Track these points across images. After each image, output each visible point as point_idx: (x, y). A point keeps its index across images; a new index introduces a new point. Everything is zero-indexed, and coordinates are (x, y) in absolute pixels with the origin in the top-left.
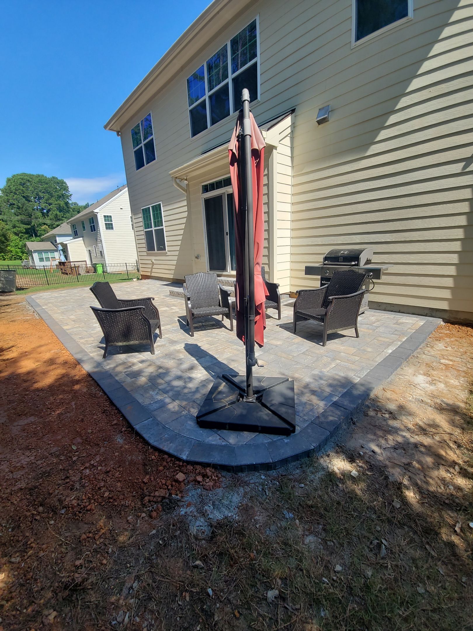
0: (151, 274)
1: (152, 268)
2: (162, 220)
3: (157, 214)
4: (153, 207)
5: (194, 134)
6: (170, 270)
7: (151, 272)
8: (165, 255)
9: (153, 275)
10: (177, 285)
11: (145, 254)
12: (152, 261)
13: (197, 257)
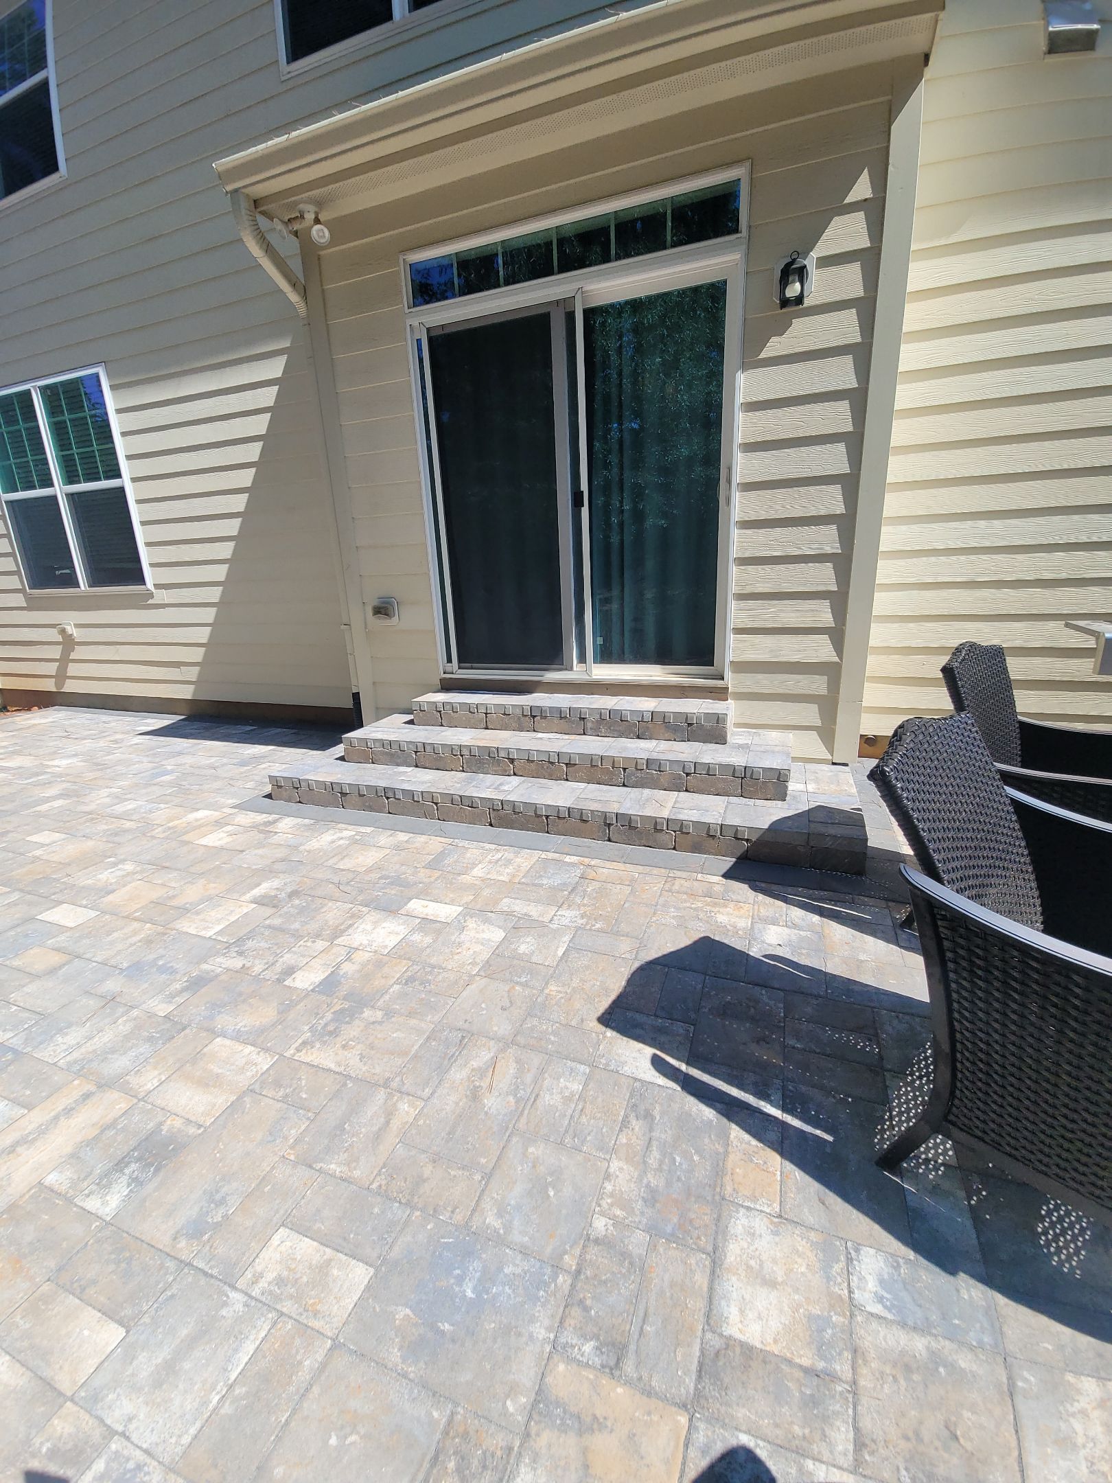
0: (60, 683)
1: (64, 661)
2: (113, 453)
3: (80, 424)
4: (50, 394)
5: (300, 46)
6: (177, 665)
7: (61, 676)
8: (143, 602)
9: (70, 687)
10: (223, 730)
11: (19, 600)
12: (63, 631)
13: (383, 610)
